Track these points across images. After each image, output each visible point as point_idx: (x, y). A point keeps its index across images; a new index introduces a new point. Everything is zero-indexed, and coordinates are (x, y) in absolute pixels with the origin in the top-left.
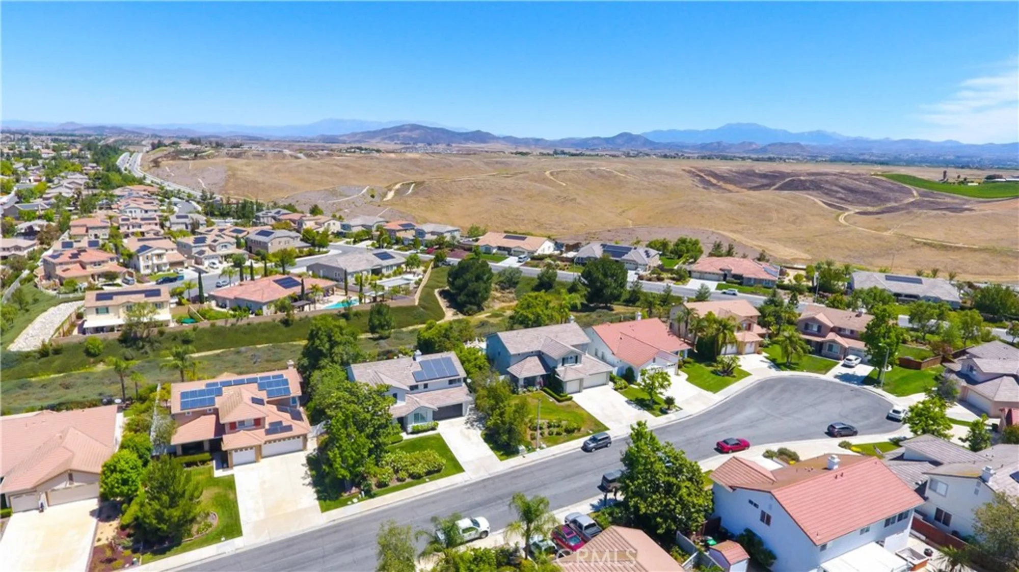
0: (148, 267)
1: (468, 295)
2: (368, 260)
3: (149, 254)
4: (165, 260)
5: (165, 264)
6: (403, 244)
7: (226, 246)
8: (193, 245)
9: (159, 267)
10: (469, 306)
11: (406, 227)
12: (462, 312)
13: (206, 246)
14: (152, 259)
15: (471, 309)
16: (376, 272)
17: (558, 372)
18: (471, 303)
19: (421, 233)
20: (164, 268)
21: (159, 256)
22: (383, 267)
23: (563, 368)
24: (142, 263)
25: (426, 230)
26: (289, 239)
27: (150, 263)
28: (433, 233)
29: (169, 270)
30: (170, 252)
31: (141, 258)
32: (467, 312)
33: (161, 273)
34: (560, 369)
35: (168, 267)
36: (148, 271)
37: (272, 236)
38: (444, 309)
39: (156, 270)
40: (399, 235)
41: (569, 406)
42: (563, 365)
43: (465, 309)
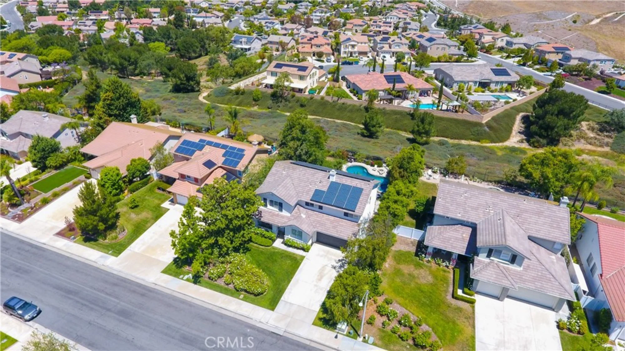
0: (345, 52)
1: (541, 127)
2: (481, 73)
3: (348, 44)
4: (356, 49)
5: (355, 53)
6: (546, 65)
7: (399, 46)
8: (379, 41)
9: (351, 53)
10: (537, 138)
11: (558, 50)
12: (528, 141)
13: (387, 44)
14: (348, 48)
15: (538, 142)
16: (484, 85)
17: (475, 262)
18: (541, 136)
19: (568, 58)
20: (354, 55)
21: (353, 46)
22: (492, 82)
23: (487, 260)
24: (342, 50)
25: (573, 56)
26: (445, 46)
27: (347, 50)
28: (580, 59)
29: (357, 57)
30: (360, 44)
31: (342, 46)
32: (533, 143)
33: (351, 58)
34: (482, 258)
35: (357, 55)
36: (345, 56)
37: (433, 42)
38: (514, 133)
39: (349, 55)
40: (547, 56)
41: (459, 309)
42: (489, 256)
43: (532, 140)
